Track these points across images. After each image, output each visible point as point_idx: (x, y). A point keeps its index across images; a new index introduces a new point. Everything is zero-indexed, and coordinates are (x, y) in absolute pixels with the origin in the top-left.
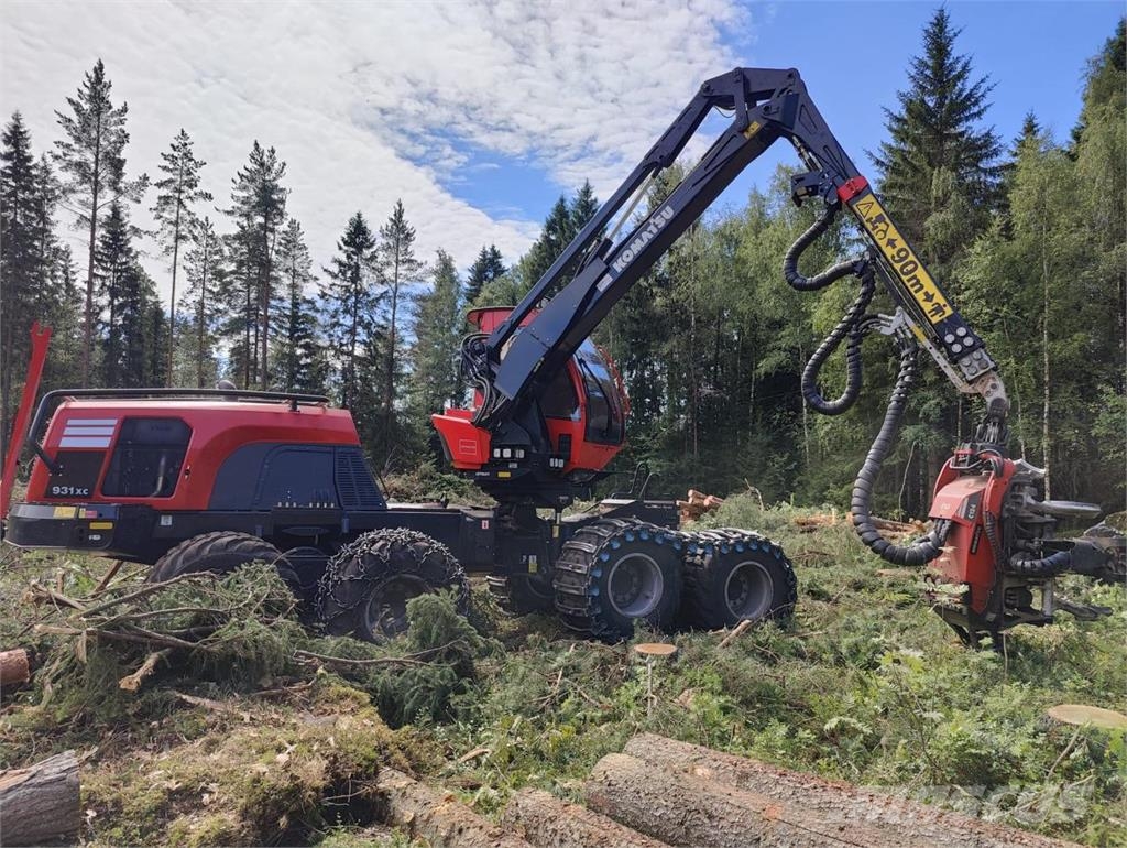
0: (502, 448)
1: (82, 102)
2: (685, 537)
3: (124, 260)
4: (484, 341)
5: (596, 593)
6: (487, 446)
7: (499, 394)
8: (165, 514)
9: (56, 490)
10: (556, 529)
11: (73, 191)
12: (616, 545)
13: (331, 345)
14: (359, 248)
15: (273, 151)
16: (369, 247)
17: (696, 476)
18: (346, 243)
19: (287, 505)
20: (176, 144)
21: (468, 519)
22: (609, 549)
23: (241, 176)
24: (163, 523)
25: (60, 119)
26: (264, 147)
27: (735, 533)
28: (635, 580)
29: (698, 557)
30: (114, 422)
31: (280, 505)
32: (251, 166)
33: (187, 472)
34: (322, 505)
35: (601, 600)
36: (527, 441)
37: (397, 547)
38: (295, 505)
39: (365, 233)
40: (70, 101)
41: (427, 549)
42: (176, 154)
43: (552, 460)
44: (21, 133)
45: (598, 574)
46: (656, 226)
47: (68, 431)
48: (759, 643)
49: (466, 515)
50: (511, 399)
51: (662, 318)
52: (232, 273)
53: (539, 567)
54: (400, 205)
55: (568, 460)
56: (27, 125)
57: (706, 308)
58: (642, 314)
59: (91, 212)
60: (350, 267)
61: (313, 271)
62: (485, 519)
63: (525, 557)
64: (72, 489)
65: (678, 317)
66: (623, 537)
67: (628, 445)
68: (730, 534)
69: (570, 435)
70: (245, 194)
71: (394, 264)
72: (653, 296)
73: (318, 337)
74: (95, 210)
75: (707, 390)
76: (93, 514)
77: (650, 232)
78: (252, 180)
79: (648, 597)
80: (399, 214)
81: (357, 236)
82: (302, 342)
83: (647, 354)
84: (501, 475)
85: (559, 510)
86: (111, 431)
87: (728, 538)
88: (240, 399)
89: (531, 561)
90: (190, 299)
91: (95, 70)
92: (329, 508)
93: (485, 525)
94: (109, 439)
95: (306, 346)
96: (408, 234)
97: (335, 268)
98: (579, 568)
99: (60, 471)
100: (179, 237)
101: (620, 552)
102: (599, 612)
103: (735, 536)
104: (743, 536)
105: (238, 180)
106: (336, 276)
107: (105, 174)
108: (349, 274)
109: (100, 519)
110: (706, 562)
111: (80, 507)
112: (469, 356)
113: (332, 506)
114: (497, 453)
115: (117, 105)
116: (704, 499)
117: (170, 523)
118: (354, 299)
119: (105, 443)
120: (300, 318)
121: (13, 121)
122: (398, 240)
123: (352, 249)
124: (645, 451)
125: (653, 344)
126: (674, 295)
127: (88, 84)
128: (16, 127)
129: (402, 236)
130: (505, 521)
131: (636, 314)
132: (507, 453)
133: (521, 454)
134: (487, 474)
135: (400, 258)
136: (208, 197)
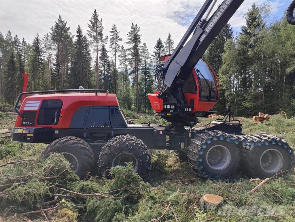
0: (167, 105)
1: (92, 21)
2: (241, 139)
3: (106, 59)
4: (163, 67)
5: (201, 160)
6: (162, 104)
7: (166, 85)
8: (56, 130)
9: (24, 123)
10: (190, 134)
11: (93, 43)
12: (209, 142)
13: (154, 75)
14: (160, 48)
15: (136, 25)
16: (162, 47)
17: (263, 107)
18: (157, 47)
19: (94, 126)
20: (113, 28)
21: (155, 131)
22: (206, 144)
23: (130, 33)
24: (56, 133)
25: (88, 25)
26: (134, 24)
27: (265, 136)
28: (220, 154)
29: (248, 146)
30: (40, 101)
31: (91, 126)
32: (131, 30)
33: (61, 117)
34: (105, 126)
35: (203, 163)
36: (176, 102)
37: (122, 143)
38: (96, 127)
39: (161, 44)
40: (90, 21)
41: (133, 143)
42: (113, 31)
43: (186, 109)
44: (80, 30)
45: (201, 153)
46: (223, 9)
47: (26, 105)
48: (273, 190)
49: (155, 129)
50: (169, 87)
51: (251, 58)
52: (131, 59)
53: (185, 147)
54: (169, 34)
55: (193, 109)
56: (81, 28)
57: (267, 53)
58: (245, 58)
59: (96, 47)
60: (158, 53)
61: (150, 56)
62: (161, 131)
63: (179, 143)
64: (28, 123)
65: (257, 57)
66: (212, 139)
67: (240, 98)
68: (262, 137)
69: (194, 99)
70: (131, 37)
71: (169, 51)
72: (248, 51)
73: (151, 73)
74: (97, 47)
75: (267, 79)
76: (27, 132)
77: (221, 12)
78: (132, 33)
79: (225, 162)
80: (169, 37)
81: (159, 45)
82: (148, 75)
83: (246, 70)
84: (168, 114)
85: (191, 127)
86: (38, 104)
87: (262, 139)
88: (85, 92)
89: (182, 145)
90: (120, 67)
91: (94, 12)
92: (107, 127)
93: (161, 133)
94: (38, 107)
95: (148, 76)
96: (172, 42)
97: (154, 54)
98: (194, 150)
99: (24, 118)
100: (116, 51)
101: (211, 145)
102: (202, 168)
103: (264, 138)
104: (269, 138)
105: (129, 34)
106: (154, 56)
107: (99, 37)
108: (158, 55)
109: (29, 133)
110: (251, 148)
111: (24, 129)
112: (157, 73)
113: (108, 126)
114: (165, 107)
115: (100, 20)
116: (264, 115)
117: (58, 133)
118: (159, 62)
119: (37, 108)
120: (147, 68)
121: (78, 27)
122: (169, 45)
123: (158, 49)
124: (245, 100)
125: (248, 66)
126: (255, 50)
127: (93, 16)
128: (79, 29)
129: (170, 43)
130: (172, 131)
131: (242, 57)
132: (169, 107)
133: (173, 107)
134: (164, 114)
135: (170, 49)
136: (121, 40)
